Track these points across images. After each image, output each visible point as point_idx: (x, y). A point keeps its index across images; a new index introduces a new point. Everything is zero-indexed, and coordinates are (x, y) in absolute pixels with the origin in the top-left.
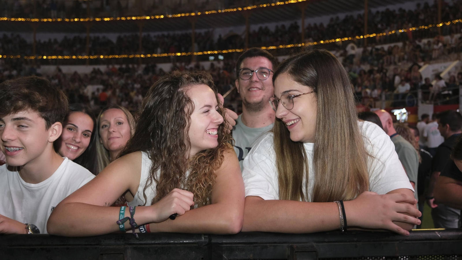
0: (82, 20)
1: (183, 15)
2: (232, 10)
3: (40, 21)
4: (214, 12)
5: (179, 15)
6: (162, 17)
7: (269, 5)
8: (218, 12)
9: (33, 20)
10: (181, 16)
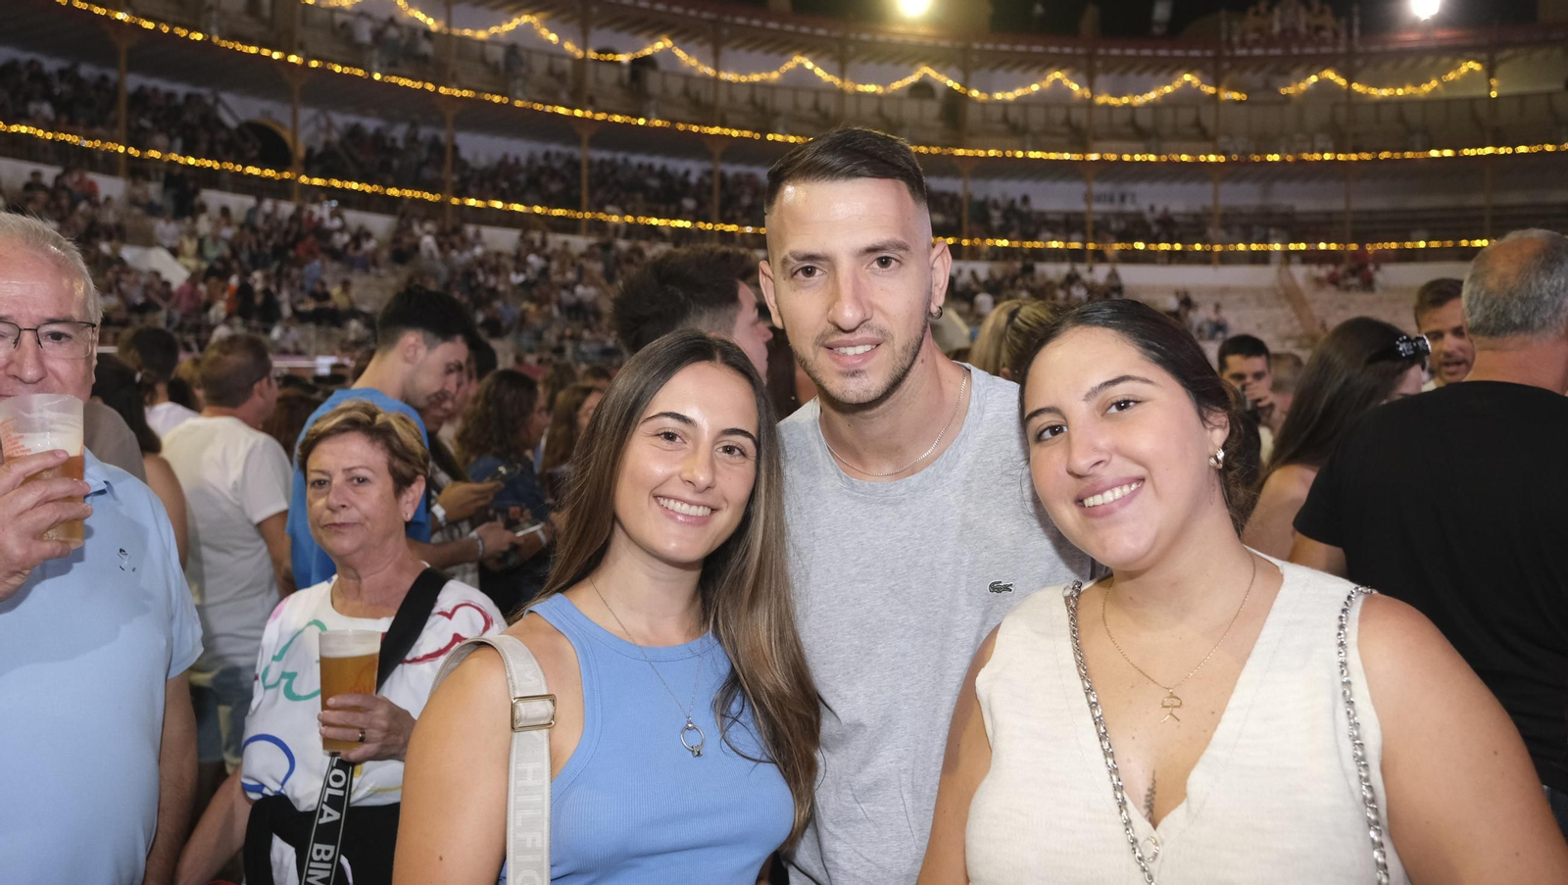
1: (265, 52)
2: (408, 83)
4: (359, 72)
5: (253, 50)
6: (199, 36)
7: (506, 100)
8: (371, 78)
10: (258, 55)
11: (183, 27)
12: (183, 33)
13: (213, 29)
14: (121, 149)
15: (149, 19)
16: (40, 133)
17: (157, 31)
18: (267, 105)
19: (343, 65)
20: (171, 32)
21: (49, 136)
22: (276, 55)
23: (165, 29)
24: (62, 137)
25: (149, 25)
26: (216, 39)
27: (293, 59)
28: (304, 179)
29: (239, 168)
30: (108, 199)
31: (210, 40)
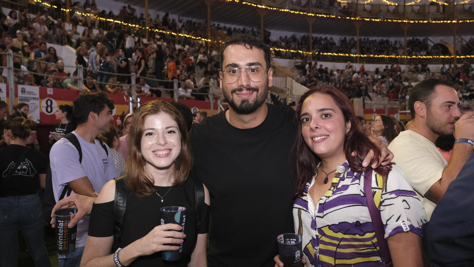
11: (421, 20)
12: (421, 22)
13: (430, 19)
14: (406, 57)
15: (412, 20)
16: (386, 56)
17: (415, 23)
18: (442, 38)
19: (470, 20)
20: (418, 22)
21: (388, 57)
22: (449, 22)
23: (417, 22)
24: (391, 56)
25: (413, 22)
26: (430, 21)
27: (454, 22)
28: (458, 57)
29: (438, 57)
30: (404, 71)
31: (429, 22)
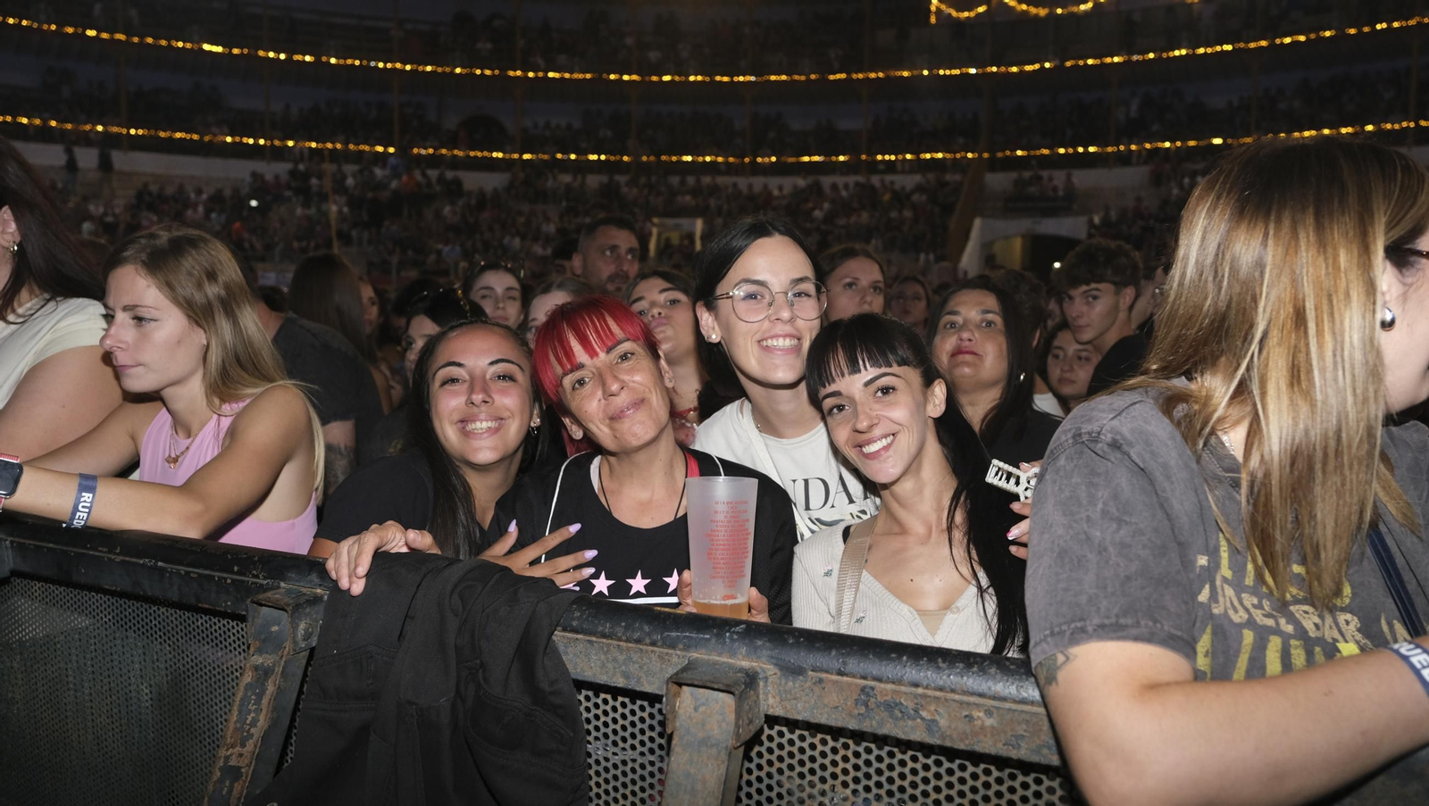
0: (1396, 25)
3: (1272, 46)
9: (1252, 45)
